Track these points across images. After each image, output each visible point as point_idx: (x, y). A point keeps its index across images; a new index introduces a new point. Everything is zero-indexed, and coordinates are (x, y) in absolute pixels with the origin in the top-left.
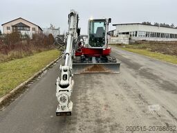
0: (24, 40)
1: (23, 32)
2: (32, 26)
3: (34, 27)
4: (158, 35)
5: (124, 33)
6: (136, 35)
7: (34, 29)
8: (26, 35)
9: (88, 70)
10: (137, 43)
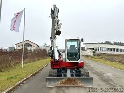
0: (29, 53)
1: (29, 49)
2: (33, 45)
3: (35, 45)
4: (114, 50)
5: (90, 49)
6: (99, 50)
7: (34, 46)
8: (30, 50)
9: (63, 83)
10: (99, 55)
